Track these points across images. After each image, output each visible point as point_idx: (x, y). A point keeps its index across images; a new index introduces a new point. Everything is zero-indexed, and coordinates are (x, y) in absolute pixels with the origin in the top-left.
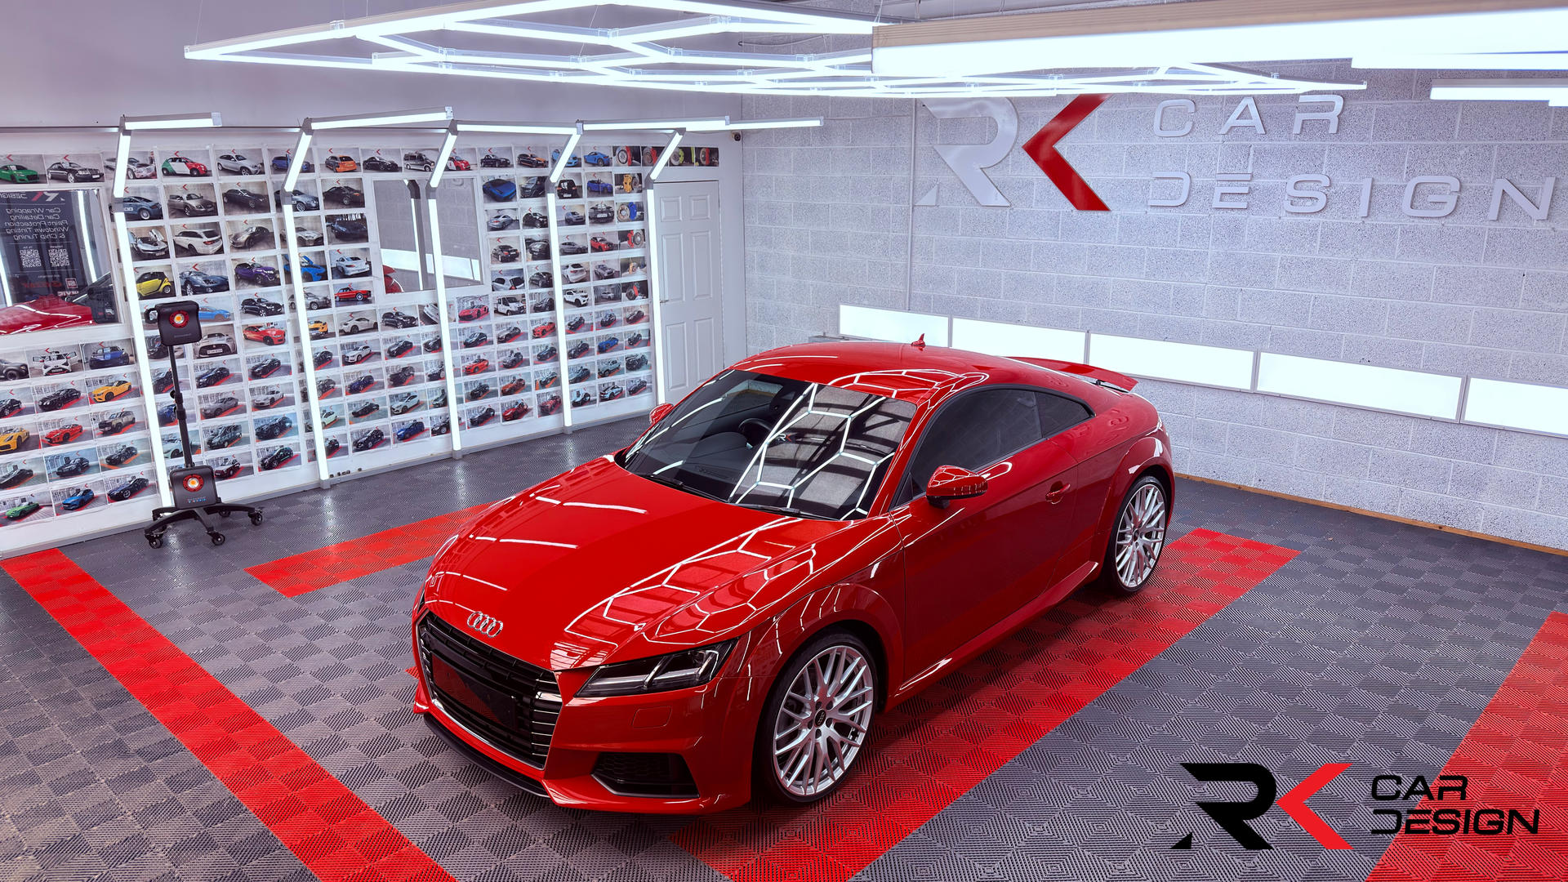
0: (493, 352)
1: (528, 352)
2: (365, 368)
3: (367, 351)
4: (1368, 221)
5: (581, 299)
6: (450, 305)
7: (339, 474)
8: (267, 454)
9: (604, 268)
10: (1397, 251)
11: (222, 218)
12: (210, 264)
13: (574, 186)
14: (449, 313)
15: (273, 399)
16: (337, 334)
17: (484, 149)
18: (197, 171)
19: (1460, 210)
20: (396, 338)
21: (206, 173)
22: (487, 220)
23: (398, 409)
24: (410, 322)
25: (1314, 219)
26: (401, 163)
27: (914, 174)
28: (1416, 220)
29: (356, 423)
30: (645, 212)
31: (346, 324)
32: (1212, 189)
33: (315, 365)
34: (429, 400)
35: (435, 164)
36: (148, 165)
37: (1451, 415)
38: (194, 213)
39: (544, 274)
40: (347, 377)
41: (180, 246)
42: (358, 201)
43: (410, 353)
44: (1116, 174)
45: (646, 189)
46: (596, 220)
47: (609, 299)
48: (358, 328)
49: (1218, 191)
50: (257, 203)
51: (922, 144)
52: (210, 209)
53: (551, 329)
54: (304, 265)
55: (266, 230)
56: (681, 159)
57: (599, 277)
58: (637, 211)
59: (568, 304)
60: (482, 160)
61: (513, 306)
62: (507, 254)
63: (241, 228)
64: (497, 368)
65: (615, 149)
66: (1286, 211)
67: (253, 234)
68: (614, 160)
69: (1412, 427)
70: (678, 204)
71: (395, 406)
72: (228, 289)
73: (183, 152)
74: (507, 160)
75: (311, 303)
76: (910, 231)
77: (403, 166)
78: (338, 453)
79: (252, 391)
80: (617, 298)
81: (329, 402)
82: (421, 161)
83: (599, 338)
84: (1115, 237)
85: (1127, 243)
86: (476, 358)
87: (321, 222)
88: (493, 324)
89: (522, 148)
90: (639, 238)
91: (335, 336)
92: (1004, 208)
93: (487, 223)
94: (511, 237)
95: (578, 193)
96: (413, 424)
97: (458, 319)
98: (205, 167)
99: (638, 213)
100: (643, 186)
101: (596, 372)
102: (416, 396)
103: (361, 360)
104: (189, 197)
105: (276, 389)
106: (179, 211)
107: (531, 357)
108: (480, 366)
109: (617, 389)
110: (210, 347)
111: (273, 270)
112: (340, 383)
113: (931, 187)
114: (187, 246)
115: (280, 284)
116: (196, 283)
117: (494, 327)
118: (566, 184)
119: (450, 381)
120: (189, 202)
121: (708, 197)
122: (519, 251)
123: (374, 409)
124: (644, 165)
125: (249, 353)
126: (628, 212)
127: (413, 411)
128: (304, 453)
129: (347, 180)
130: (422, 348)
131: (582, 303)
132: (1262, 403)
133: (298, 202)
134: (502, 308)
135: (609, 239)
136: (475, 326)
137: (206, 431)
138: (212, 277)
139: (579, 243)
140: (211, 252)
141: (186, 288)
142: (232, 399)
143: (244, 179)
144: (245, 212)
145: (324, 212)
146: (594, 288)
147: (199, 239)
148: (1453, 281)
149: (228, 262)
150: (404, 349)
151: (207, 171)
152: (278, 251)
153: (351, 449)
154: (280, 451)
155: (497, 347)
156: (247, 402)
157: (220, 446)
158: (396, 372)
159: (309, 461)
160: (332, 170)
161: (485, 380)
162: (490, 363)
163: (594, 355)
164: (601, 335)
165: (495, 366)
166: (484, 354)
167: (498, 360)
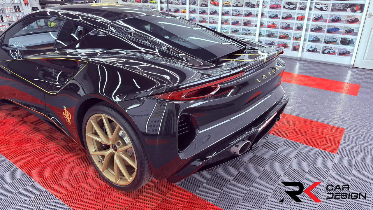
0: (279, 22)
1: (293, 25)
2: (237, 18)
3: (239, 13)
5: (324, 8)
16: (232, 6)
20: (248, 10)
23: (244, 33)
24: (253, 6)
31: (235, 4)
34: (254, 33)
40: (232, 19)
43: (251, 16)
47: (340, 10)
48: (238, 5)
53: (303, 18)
61: (291, 6)
79: (210, 18)
80: (344, 10)
83: (328, 26)
86: (272, 23)
97: (269, 7)
101: (323, 41)
102: (250, 31)
103: (237, 15)
105: (215, 19)
107: (294, 27)
108: (273, 26)
109: (332, 51)
110: (203, 4)
112: (230, 21)
117: (282, 13)
125: (210, 7)
130: (255, 15)
131: (324, 10)
134: (287, 6)
136: (275, 11)
142: (205, 19)
146: (332, 3)
150: (250, 14)
155: (281, 20)
156: (208, 21)
158: (245, 21)
161: (274, 31)
162: (277, 26)
163: (324, 33)
164: (330, 25)
165: (278, 27)
166: (276, 22)
167: (280, 25)
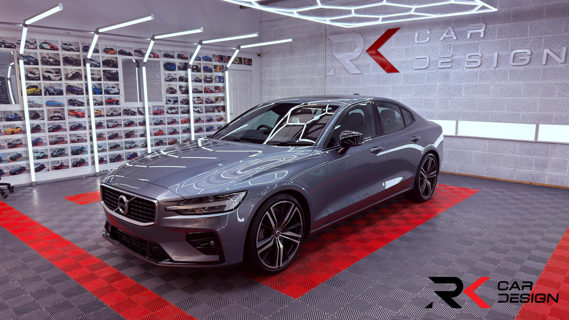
0: (165, 128)
1: (179, 129)
2: (115, 130)
3: (117, 123)
4: (497, 69)
5: (200, 111)
6: (149, 108)
7: (103, 171)
8: (75, 161)
9: (209, 100)
10: (509, 79)
11: (62, 67)
12: (56, 84)
13: (198, 68)
14: (149, 111)
15: (78, 139)
16: (105, 116)
17: (164, 51)
18: (53, 48)
19: (531, 62)
20: (128, 119)
21: (57, 49)
22: (165, 77)
23: (128, 147)
24: (134, 114)
25: (476, 70)
26: (133, 53)
27: (325, 64)
28: (515, 67)
29: (111, 151)
30: (224, 80)
31: (109, 112)
32: (438, 61)
33: (96, 127)
34: (140, 144)
35: (145, 54)
36: (33, 44)
37: (532, 139)
38: (51, 64)
39: (186, 99)
40: (108, 133)
41: (45, 76)
42: (116, 66)
43: (133, 125)
44: (401, 59)
45: (225, 71)
46: (206, 81)
47: (211, 111)
48: (113, 114)
49: (440, 61)
50: (76, 62)
51: (327, 53)
52: (57, 63)
53: (188, 121)
54: (93, 88)
55: (79, 73)
56: (238, 62)
57: (207, 102)
58: (222, 79)
59: (195, 112)
60: (164, 55)
61: (174, 111)
62: (172, 91)
63: (69, 72)
64: (167, 134)
65: (214, 55)
66: (466, 67)
67: (74, 74)
68: (213, 60)
69: (518, 145)
70: (237, 78)
71: (126, 146)
72: (63, 95)
73: (48, 40)
74: (173, 55)
75: (96, 103)
76: (324, 86)
77: (134, 54)
78: (104, 162)
79: (70, 135)
80: (213, 111)
81: (101, 142)
82: (141, 53)
83: (206, 126)
84: (401, 82)
85: (406, 84)
86: (159, 130)
87: (100, 72)
88: (166, 117)
89: (179, 52)
90: (222, 89)
91: (104, 117)
92: (359, 74)
93: (165, 78)
94: (173, 85)
95: (200, 70)
96: (133, 153)
97: (152, 114)
98: (56, 47)
99: (222, 80)
100: (224, 70)
102: (134, 143)
103: (114, 126)
104: (49, 58)
105: (80, 135)
106: (45, 62)
107: (180, 131)
108: (160, 133)
110: (55, 117)
111: (80, 88)
112: (105, 135)
113: (331, 69)
114: (47, 77)
115: (83, 95)
116: (50, 91)
117: (166, 118)
118: (195, 67)
119: (148, 138)
120: (49, 59)
121: (248, 77)
122: (176, 90)
123: (118, 146)
124: (224, 62)
125: (69, 120)
126: (218, 79)
127: (134, 148)
128: (90, 162)
129: (112, 57)
130: (138, 124)
131: (200, 112)
132: (459, 140)
133: (92, 64)
134: (170, 111)
135: (211, 89)
136: (159, 117)
137: (51, 150)
138: (57, 89)
139: (200, 89)
140: (57, 79)
141: (46, 93)
142: (62, 138)
143: (72, 53)
144: (71, 66)
145: (102, 68)
146: (205, 106)
147: (52, 74)
148: (530, 88)
149: (64, 84)
150: (131, 124)
151: (57, 48)
152: (83, 82)
153: (108, 161)
154: (80, 160)
155: (167, 126)
156: (68, 139)
157: (56, 156)
158: (127, 132)
159: (92, 165)
160: (106, 53)
161: (162, 138)
162: (164, 132)
163: (204, 132)
164: (207, 124)
165: (166, 133)
166: (162, 128)
167: (167, 131)
